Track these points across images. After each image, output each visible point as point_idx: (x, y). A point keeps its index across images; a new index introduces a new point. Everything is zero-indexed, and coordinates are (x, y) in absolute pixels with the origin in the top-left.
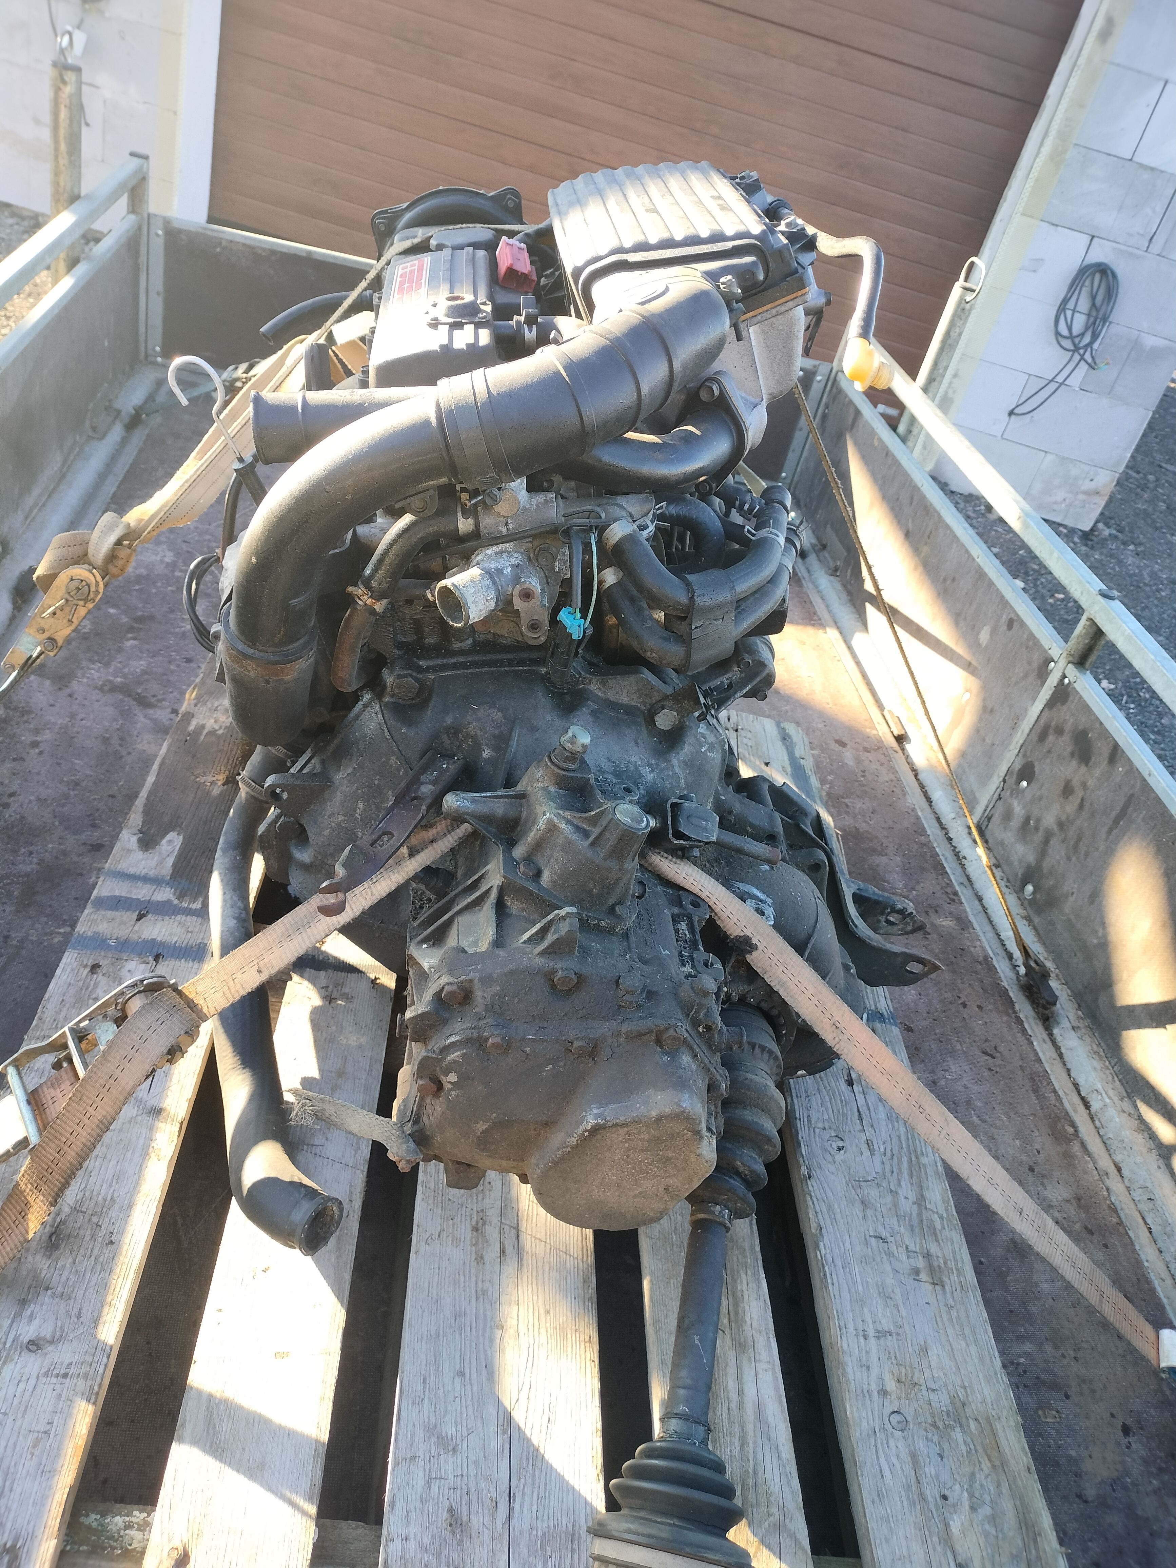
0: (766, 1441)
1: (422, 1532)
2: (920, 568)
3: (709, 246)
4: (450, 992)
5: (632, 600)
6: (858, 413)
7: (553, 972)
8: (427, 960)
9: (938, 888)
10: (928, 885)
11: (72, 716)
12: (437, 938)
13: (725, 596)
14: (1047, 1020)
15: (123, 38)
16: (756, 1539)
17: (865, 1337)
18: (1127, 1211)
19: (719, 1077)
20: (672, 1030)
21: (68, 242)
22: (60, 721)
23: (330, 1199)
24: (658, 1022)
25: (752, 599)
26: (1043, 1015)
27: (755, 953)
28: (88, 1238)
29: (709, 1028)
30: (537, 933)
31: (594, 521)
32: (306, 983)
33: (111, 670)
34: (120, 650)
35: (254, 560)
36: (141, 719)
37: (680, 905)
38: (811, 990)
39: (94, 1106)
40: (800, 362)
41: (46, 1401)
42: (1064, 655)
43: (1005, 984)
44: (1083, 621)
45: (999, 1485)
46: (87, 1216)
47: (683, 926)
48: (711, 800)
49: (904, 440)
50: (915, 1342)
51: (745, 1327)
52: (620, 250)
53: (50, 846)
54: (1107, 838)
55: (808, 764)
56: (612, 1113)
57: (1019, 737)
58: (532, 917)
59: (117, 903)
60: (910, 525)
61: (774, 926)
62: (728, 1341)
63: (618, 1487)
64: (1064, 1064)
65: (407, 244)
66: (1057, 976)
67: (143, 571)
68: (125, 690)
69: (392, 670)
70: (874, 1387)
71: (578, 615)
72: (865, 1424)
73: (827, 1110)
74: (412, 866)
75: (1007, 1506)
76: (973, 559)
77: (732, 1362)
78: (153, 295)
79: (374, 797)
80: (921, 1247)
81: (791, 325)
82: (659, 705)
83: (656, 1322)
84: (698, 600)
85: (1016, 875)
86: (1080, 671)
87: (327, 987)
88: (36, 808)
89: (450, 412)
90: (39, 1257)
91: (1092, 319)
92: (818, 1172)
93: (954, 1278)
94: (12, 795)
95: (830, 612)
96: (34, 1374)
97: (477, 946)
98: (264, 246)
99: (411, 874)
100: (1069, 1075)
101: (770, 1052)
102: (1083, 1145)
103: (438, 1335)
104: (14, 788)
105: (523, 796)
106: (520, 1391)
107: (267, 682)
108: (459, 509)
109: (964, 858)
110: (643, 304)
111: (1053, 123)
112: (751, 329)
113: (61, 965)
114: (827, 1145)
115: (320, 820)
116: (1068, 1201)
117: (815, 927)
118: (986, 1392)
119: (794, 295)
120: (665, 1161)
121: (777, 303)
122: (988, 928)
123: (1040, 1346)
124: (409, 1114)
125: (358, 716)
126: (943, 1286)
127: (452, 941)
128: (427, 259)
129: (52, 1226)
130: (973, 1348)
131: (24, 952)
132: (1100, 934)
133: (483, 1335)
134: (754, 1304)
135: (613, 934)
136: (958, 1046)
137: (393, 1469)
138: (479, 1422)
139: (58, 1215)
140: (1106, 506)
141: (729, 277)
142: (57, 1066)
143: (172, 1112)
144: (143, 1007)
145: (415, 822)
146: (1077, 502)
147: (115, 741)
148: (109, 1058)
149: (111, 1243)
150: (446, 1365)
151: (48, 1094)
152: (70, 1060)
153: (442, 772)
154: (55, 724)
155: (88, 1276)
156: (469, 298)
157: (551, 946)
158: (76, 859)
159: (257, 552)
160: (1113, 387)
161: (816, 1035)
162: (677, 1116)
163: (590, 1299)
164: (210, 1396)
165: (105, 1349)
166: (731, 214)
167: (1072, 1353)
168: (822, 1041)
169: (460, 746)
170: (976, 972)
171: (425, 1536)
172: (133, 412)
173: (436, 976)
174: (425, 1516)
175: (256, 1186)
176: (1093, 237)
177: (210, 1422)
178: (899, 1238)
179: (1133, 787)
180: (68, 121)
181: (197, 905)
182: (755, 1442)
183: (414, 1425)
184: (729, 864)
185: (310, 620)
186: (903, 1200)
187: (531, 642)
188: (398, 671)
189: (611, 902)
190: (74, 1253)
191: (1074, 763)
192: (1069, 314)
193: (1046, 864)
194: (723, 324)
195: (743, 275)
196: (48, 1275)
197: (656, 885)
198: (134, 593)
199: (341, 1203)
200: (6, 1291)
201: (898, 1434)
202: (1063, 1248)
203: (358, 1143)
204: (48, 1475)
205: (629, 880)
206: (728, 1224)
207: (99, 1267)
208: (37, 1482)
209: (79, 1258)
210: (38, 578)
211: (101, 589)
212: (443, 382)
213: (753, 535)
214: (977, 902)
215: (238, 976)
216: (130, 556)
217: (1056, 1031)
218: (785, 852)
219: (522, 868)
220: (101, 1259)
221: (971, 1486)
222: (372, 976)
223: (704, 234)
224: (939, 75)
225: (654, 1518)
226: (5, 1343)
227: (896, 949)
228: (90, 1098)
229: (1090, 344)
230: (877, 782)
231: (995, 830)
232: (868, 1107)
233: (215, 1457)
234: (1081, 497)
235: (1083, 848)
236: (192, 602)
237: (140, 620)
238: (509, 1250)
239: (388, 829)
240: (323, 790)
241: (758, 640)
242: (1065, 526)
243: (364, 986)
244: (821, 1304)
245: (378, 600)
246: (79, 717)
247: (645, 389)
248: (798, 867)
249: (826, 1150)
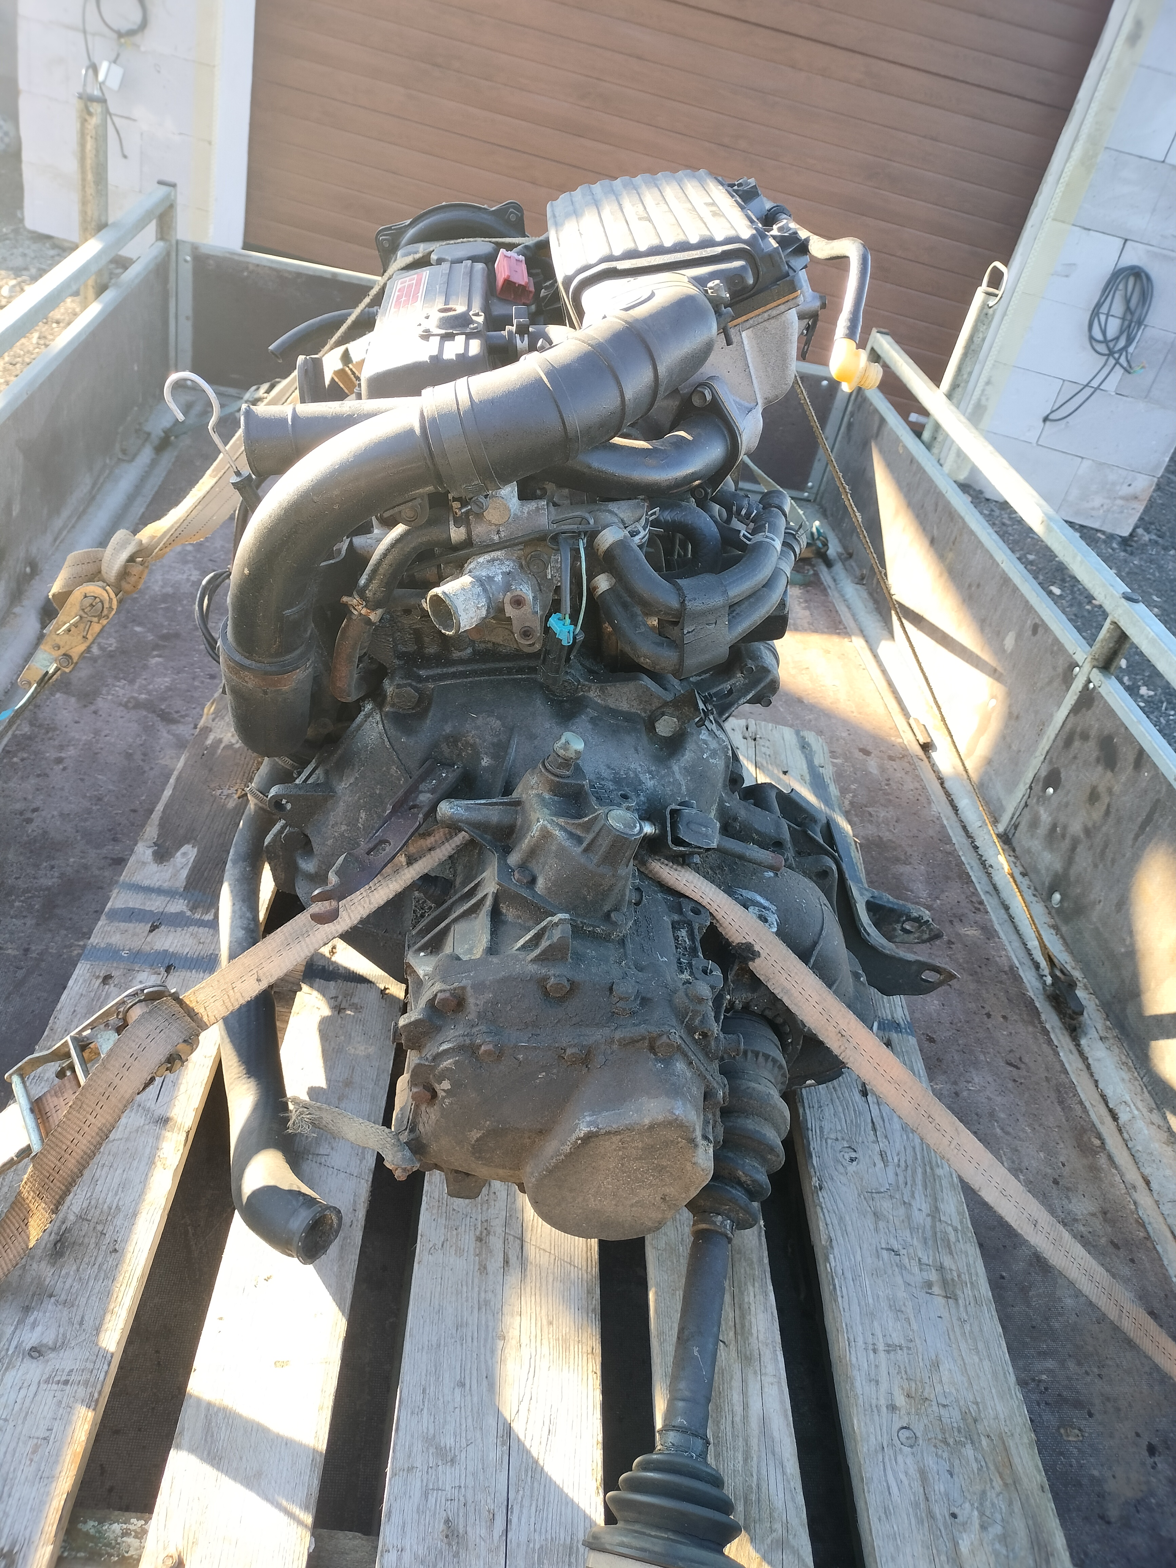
0: (770, 1455)
1: (418, 1544)
2: (946, 575)
3: (698, 252)
4: (443, 1000)
5: (625, 606)
6: (883, 421)
7: (546, 978)
8: (423, 968)
9: (963, 897)
10: (953, 894)
11: (97, 732)
12: (434, 946)
13: (717, 600)
14: (1074, 1030)
15: (159, 72)
16: (758, 1555)
17: (875, 1351)
18: (1155, 1226)
19: (715, 1085)
20: (665, 1038)
21: (94, 268)
22: (84, 738)
23: (328, 1207)
24: (652, 1029)
25: (747, 603)
26: (1070, 1025)
27: (757, 961)
28: (92, 1246)
29: (705, 1035)
30: (530, 940)
31: (582, 527)
32: (315, 993)
33: (136, 687)
34: (145, 667)
35: (246, 571)
36: (165, 734)
37: (680, 912)
38: (816, 998)
39: (94, 1114)
40: (795, 366)
41: (47, 1408)
42: (1089, 660)
43: (1031, 994)
44: (1107, 625)
45: (1010, 1504)
46: (92, 1224)
47: (683, 933)
48: (715, 807)
49: (929, 447)
50: (926, 1357)
51: (751, 1340)
52: (610, 258)
53: (72, 860)
54: (1134, 844)
55: (828, 773)
56: (605, 1120)
57: (1045, 744)
58: (527, 924)
59: (131, 915)
60: (935, 532)
61: (778, 933)
62: (734, 1354)
63: (614, 1499)
64: (1092, 1075)
65: (409, 259)
66: (1085, 985)
67: (169, 590)
68: (149, 706)
69: (392, 679)
70: (883, 1402)
71: (568, 621)
72: (872, 1439)
73: (840, 1121)
74: (410, 874)
75: (1019, 1525)
76: (998, 564)
77: (737, 1375)
78: (182, 319)
79: (376, 807)
80: (934, 1260)
81: (784, 329)
82: (659, 711)
83: (661, 1333)
84: (689, 605)
85: (1043, 884)
86: (1104, 676)
87: (337, 997)
88: (58, 823)
89: (433, 420)
90: (43, 1264)
91: (1126, 323)
92: (830, 1183)
93: (968, 1291)
94: (35, 810)
95: (856, 620)
96: (36, 1381)
97: (472, 954)
98: (289, 269)
99: (409, 882)
100: (1097, 1086)
101: (775, 1061)
102: (1110, 1158)
103: (439, 1346)
104: (38, 803)
105: (518, 803)
106: (520, 1402)
107: (265, 693)
108: (451, 518)
109: (991, 866)
110: (627, 309)
111: (1083, 127)
112: (744, 334)
113: (74, 977)
114: (839, 1156)
115: (324, 830)
116: (1093, 1215)
117: (820, 934)
118: (999, 1408)
119: (786, 298)
120: (661, 1169)
121: (768, 307)
122: (1014, 937)
123: (1062, 1363)
124: (405, 1122)
125: (360, 726)
126: (956, 1300)
127: (448, 949)
128: (425, 273)
129: (57, 1234)
130: (986, 1364)
131: (43, 965)
132: (1128, 943)
133: (485, 1346)
134: (761, 1316)
135: (608, 941)
136: (982, 1057)
137: (390, 1480)
138: (478, 1435)
139: (63, 1223)
140: (1146, 511)
141: (717, 282)
142: (61, 1074)
143: (179, 1121)
144: (142, 1016)
145: (412, 830)
146: (1115, 508)
147: (138, 756)
148: (108, 1066)
149: (115, 1251)
150: (447, 1375)
151: (51, 1102)
152: (72, 1068)
153: (441, 781)
154: (79, 740)
155: (91, 1283)
156: (461, 309)
157: (543, 953)
158: (97, 872)
159: (249, 564)
160: (1149, 391)
161: (821, 1043)
162: (670, 1123)
163: (594, 1310)
164: (209, 1405)
165: (106, 1357)
166: (723, 220)
167: (1096, 1370)
168: (828, 1050)
169: (459, 755)
170: (1001, 982)
171: (421, 1548)
172: (163, 434)
173: (430, 984)
174: (422, 1527)
175: (254, 1194)
176: (1126, 240)
177: (208, 1430)
178: (911, 1251)
179: (1159, 792)
180: (94, 152)
181: (209, 917)
182: (759, 1457)
183: (412, 1436)
184: (732, 870)
185: (305, 631)
186: (917, 1212)
187: (527, 650)
188: (398, 680)
189: (606, 908)
190: (78, 1261)
191: (1100, 768)
192: (1103, 318)
193: (1073, 872)
194: (710, 328)
195: (732, 279)
196: (52, 1282)
197: (656, 892)
198: (160, 612)
199: (339, 1212)
200: (10, 1298)
201: (907, 1450)
202: (1080, 1261)
203: (363, 1153)
204: (46, 1481)
205: (625, 886)
206: (730, 1235)
207: (102, 1275)
208: (35, 1488)
209: (83, 1266)
210: (54, 595)
211: (115, 606)
212: (427, 392)
213: (749, 540)
214: (1003, 911)
215: (238, 985)
216: (142, 572)
217: (1083, 1042)
218: (791, 858)
219: (517, 875)
220: (105, 1267)
221: (981, 1504)
222: (382, 987)
223: (694, 240)
224: (967, 83)
225: (648, 1531)
226: (8, 1350)
227: (910, 957)
228: (90, 1106)
229: (1125, 348)
230: (902, 790)
231: (1022, 838)
232: (882, 1117)
233: (213, 1465)
234: (1119, 502)
235: (1109, 855)
236: (204, 617)
237: (165, 637)
238: (513, 1260)
239: (385, 838)
240: (325, 800)
241: (761, 646)
242: (1103, 532)
243: (373, 996)
244: (831, 1317)
245: (373, 610)
246: (103, 734)
247: (629, 395)
248: (805, 874)
249: (838, 1161)
